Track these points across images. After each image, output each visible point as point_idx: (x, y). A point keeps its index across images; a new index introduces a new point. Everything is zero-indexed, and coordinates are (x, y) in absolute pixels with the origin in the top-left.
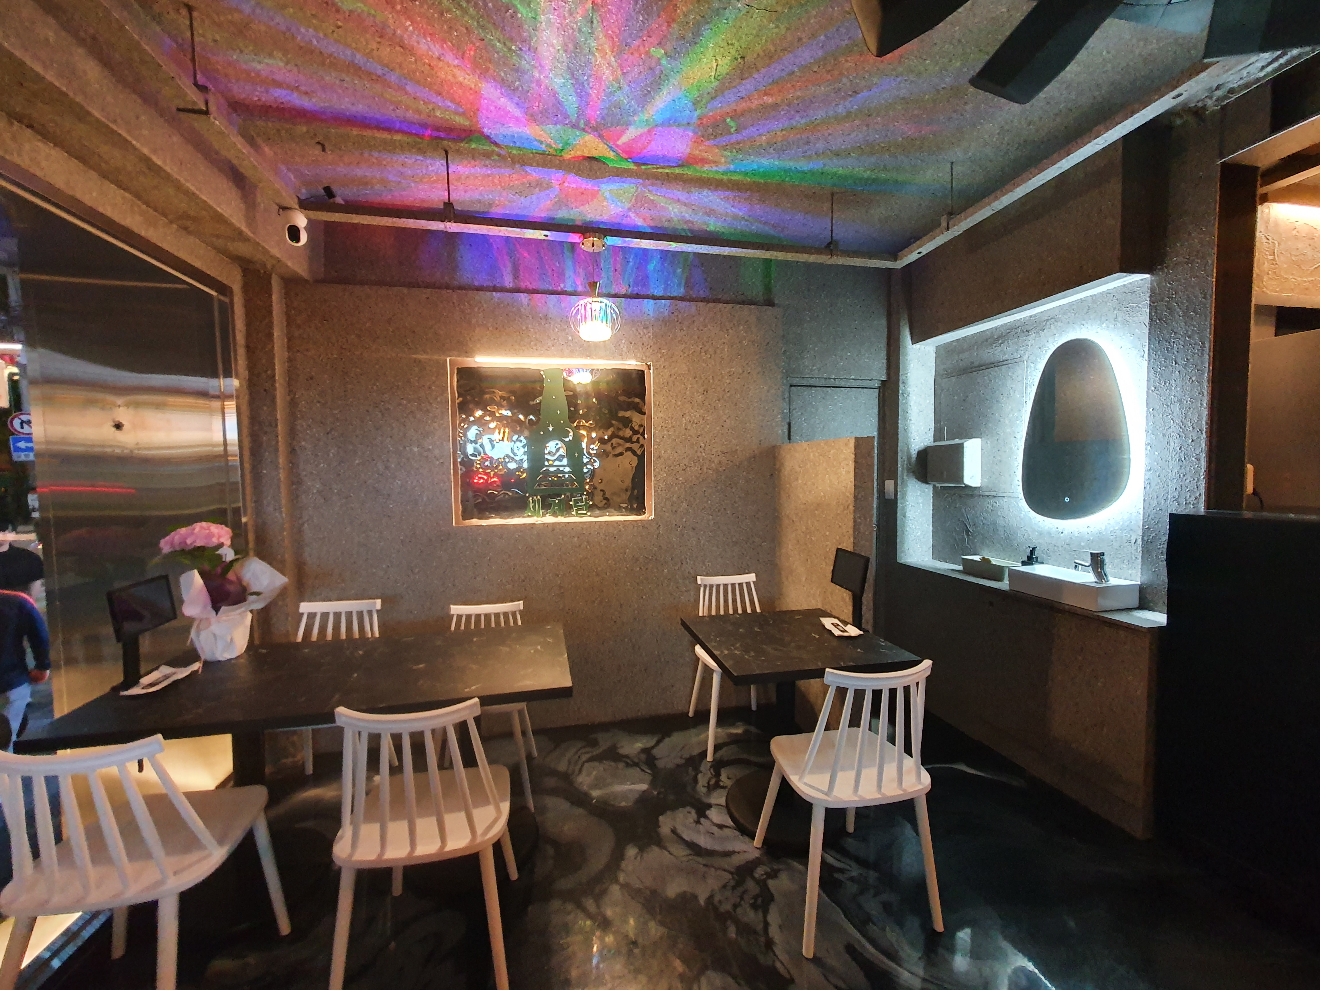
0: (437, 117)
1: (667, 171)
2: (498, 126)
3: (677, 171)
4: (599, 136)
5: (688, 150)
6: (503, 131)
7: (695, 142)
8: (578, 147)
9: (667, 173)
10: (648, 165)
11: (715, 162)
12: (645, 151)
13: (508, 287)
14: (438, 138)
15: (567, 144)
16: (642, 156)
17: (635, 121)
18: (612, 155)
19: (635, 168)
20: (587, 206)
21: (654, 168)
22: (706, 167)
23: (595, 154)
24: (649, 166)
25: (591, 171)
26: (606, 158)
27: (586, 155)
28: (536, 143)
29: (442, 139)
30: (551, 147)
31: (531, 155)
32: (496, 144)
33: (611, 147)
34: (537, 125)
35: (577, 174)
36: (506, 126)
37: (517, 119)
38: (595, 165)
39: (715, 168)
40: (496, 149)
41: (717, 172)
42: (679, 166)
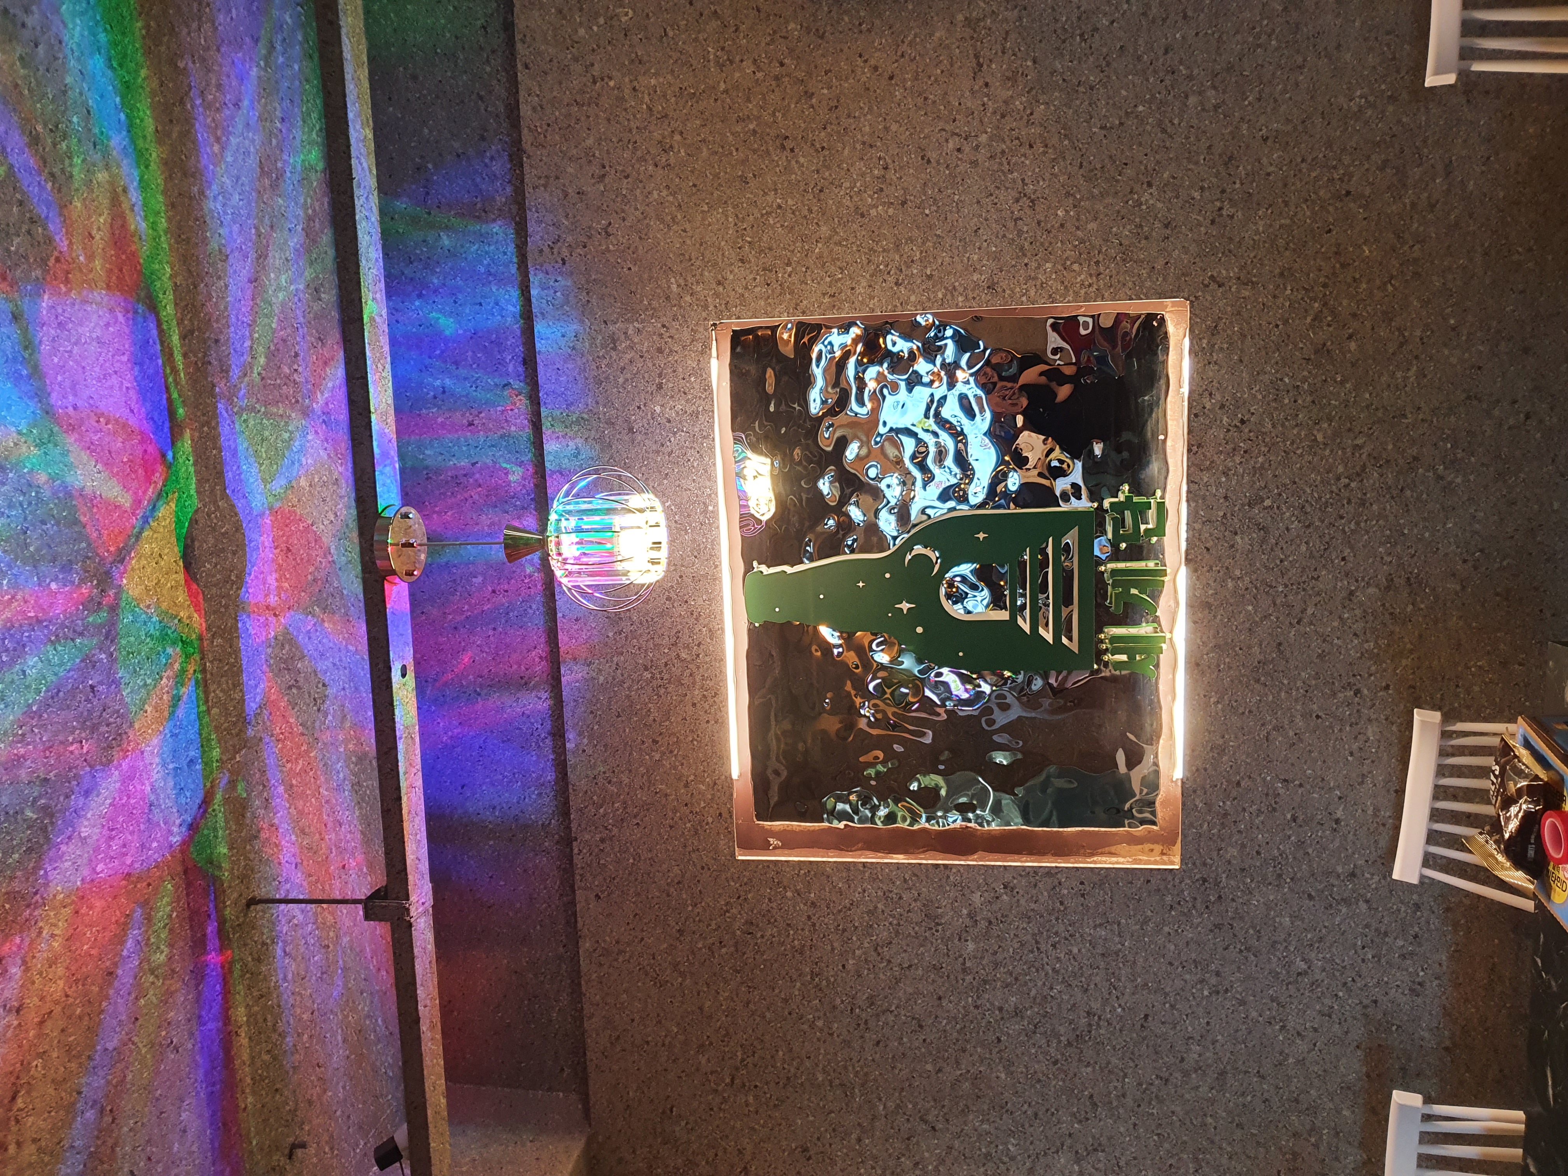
0: (170, 959)
1: (175, 339)
2: (157, 816)
3: (168, 310)
4: (122, 561)
5: (99, 295)
6: (167, 799)
7: (67, 281)
8: (164, 606)
9: (183, 337)
10: (170, 400)
11: (115, 202)
12: (133, 422)
13: (550, 702)
14: (220, 932)
15: (163, 638)
16: (147, 426)
17: (52, 479)
18: (166, 511)
19: (187, 434)
20: (319, 528)
21: (177, 383)
22: (138, 223)
23: (172, 555)
24: (175, 395)
25: (223, 550)
26: (179, 522)
27: (181, 577)
28: (180, 713)
29: (222, 922)
30: (183, 671)
31: (215, 711)
32: (206, 802)
33: (146, 520)
34: (131, 725)
35: (240, 581)
36: (153, 797)
37: (128, 778)
38: (206, 544)
39: (134, 195)
40: (219, 797)
41: (144, 185)
42: (153, 307)
